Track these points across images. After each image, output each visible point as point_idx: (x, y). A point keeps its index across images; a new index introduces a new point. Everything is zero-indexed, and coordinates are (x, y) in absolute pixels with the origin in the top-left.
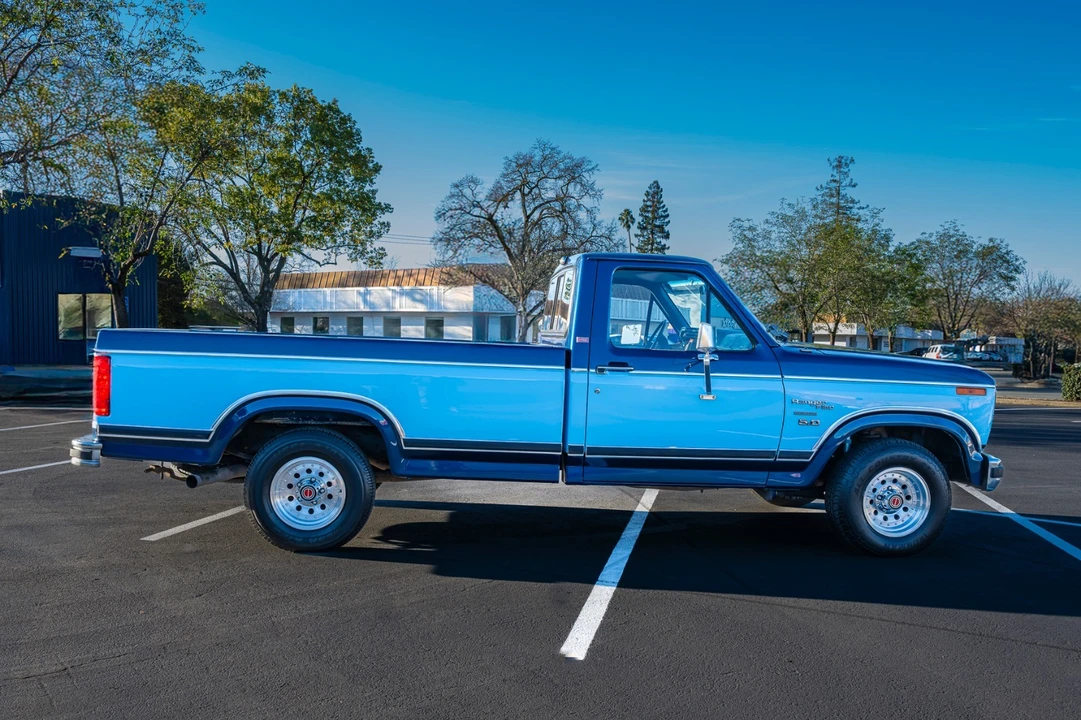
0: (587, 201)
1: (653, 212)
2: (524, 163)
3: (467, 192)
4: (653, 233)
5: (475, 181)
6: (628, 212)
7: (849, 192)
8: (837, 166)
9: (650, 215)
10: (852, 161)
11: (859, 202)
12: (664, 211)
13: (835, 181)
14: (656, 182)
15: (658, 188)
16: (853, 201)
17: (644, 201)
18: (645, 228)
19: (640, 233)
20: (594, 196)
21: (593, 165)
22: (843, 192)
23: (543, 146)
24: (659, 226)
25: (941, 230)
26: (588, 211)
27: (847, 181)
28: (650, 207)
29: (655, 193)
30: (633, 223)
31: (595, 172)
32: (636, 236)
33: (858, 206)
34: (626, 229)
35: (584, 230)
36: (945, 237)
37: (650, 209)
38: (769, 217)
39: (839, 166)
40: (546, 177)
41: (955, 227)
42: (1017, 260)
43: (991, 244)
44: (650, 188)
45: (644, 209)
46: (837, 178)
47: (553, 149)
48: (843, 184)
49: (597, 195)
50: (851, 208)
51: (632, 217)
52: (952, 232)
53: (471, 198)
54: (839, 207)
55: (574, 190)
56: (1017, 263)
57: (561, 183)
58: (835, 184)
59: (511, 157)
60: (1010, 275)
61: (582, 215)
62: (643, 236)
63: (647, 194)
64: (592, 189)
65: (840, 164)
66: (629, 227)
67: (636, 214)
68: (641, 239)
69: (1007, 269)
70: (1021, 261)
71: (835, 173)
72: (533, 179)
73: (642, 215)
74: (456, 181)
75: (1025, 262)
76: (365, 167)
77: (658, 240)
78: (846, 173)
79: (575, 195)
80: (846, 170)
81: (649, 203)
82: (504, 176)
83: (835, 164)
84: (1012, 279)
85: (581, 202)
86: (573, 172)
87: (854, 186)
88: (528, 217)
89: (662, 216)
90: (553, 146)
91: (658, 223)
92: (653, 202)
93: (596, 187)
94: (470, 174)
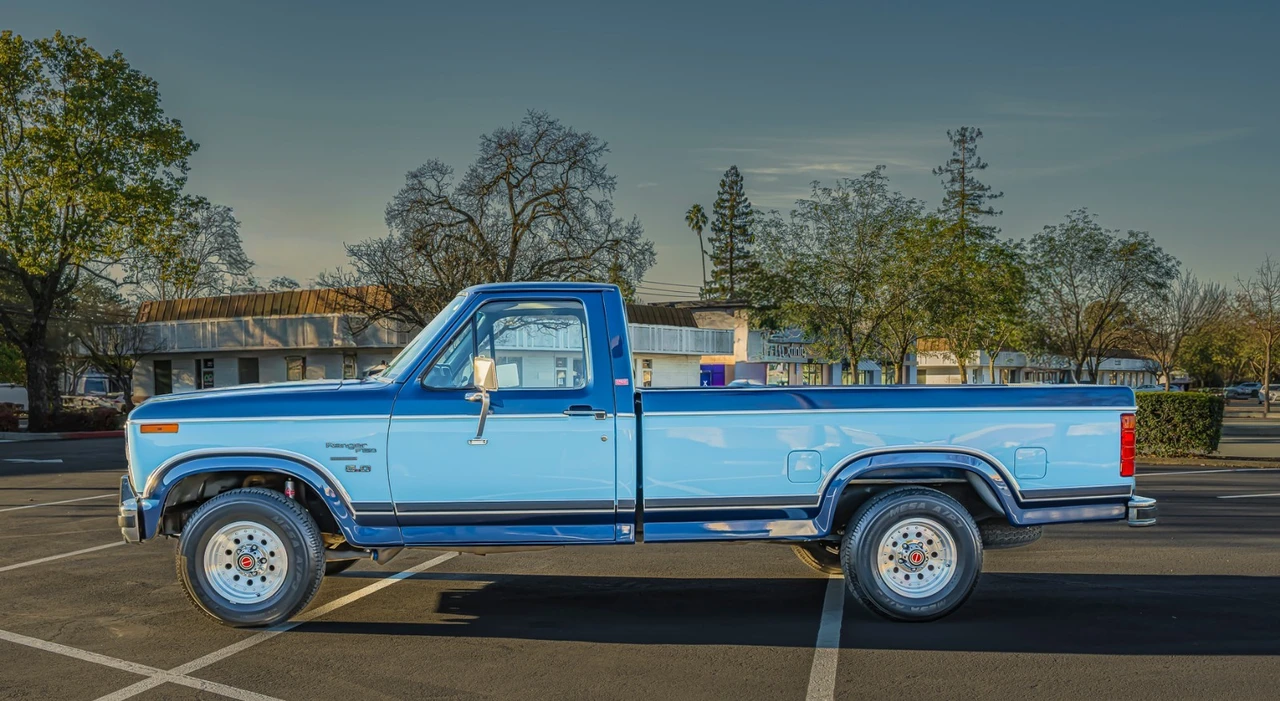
0: (596, 194)
1: (732, 208)
2: (507, 144)
3: (430, 184)
4: (731, 236)
5: (442, 170)
6: (698, 209)
7: (975, 175)
8: (959, 141)
9: (727, 212)
10: (980, 133)
11: (989, 188)
12: (747, 207)
13: (957, 161)
14: (734, 168)
15: (738, 175)
16: (982, 188)
17: (719, 193)
18: (722, 230)
19: (715, 237)
20: (605, 186)
21: (600, 143)
22: (968, 176)
23: (538, 120)
24: (739, 227)
25: (1067, 223)
26: (597, 206)
27: (974, 160)
28: (728, 201)
29: (733, 182)
30: (704, 222)
31: (605, 153)
32: (711, 240)
33: (988, 193)
34: (696, 232)
35: (594, 232)
36: (1072, 231)
37: (727, 204)
38: (797, 207)
39: (962, 141)
40: (543, 162)
41: (1086, 217)
42: (1168, 260)
43: (1132, 240)
44: (727, 175)
45: (719, 205)
46: (961, 158)
47: (550, 123)
48: (969, 165)
49: (609, 184)
50: (980, 196)
51: (703, 215)
52: (1081, 225)
53: (435, 191)
54: (964, 196)
55: (576, 178)
56: (1170, 264)
57: (560, 169)
58: (957, 165)
59: (489, 136)
60: (1160, 280)
61: (591, 213)
62: (720, 241)
63: (723, 184)
64: (602, 176)
65: (964, 138)
66: (700, 228)
67: (709, 211)
68: (717, 244)
69: (1156, 273)
70: (1173, 262)
71: (957, 150)
72: (523, 164)
73: (716, 212)
74: (414, 170)
75: (1179, 263)
76: (170, 144)
77: (740, 245)
78: (971, 150)
79: (578, 185)
80: (971, 146)
81: (725, 197)
82: (484, 160)
83: (958, 138)
84: (1162, 286)
85: (586, 194)
86: (577, 153)
87: (983, 167)
88: (516, 216)
89: (743, 213)
90: (551, 119)
91: (738, 222)
92: (731, 194)
93: (607, 173)
94: (433, 159)
